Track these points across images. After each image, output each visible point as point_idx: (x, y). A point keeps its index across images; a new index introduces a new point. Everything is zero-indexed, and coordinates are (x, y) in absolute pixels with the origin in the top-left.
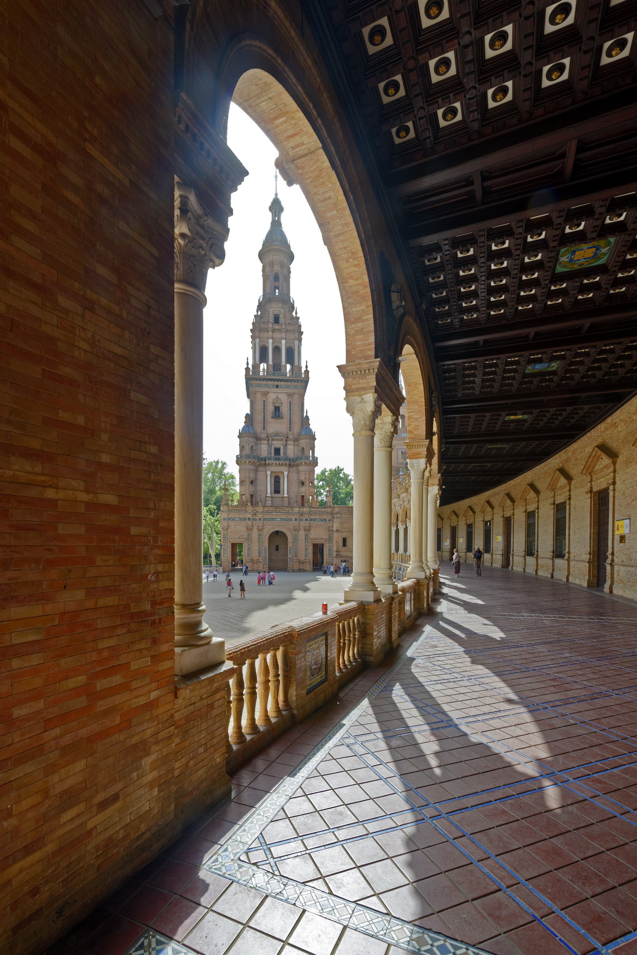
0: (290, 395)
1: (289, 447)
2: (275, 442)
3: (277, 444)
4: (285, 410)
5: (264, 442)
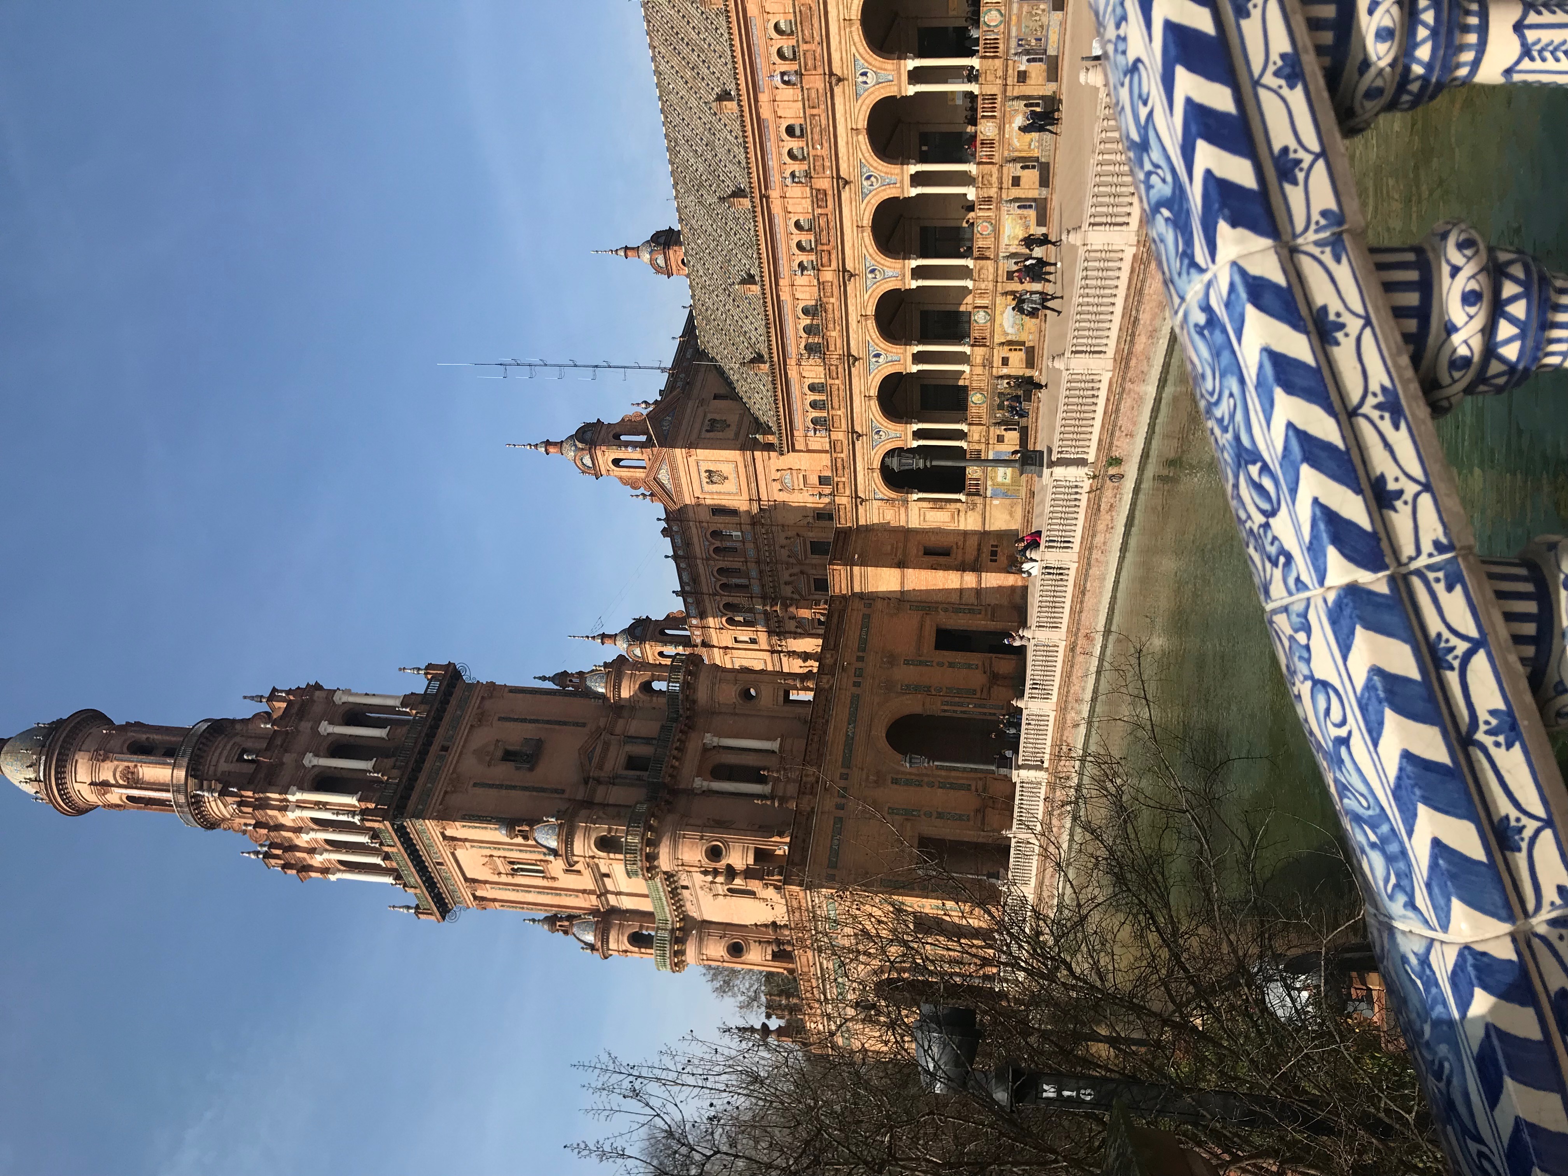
0: (482, 718)
1: (632, 730)
2: (609, 766)
3: (615, 759)
5: (600, 794)
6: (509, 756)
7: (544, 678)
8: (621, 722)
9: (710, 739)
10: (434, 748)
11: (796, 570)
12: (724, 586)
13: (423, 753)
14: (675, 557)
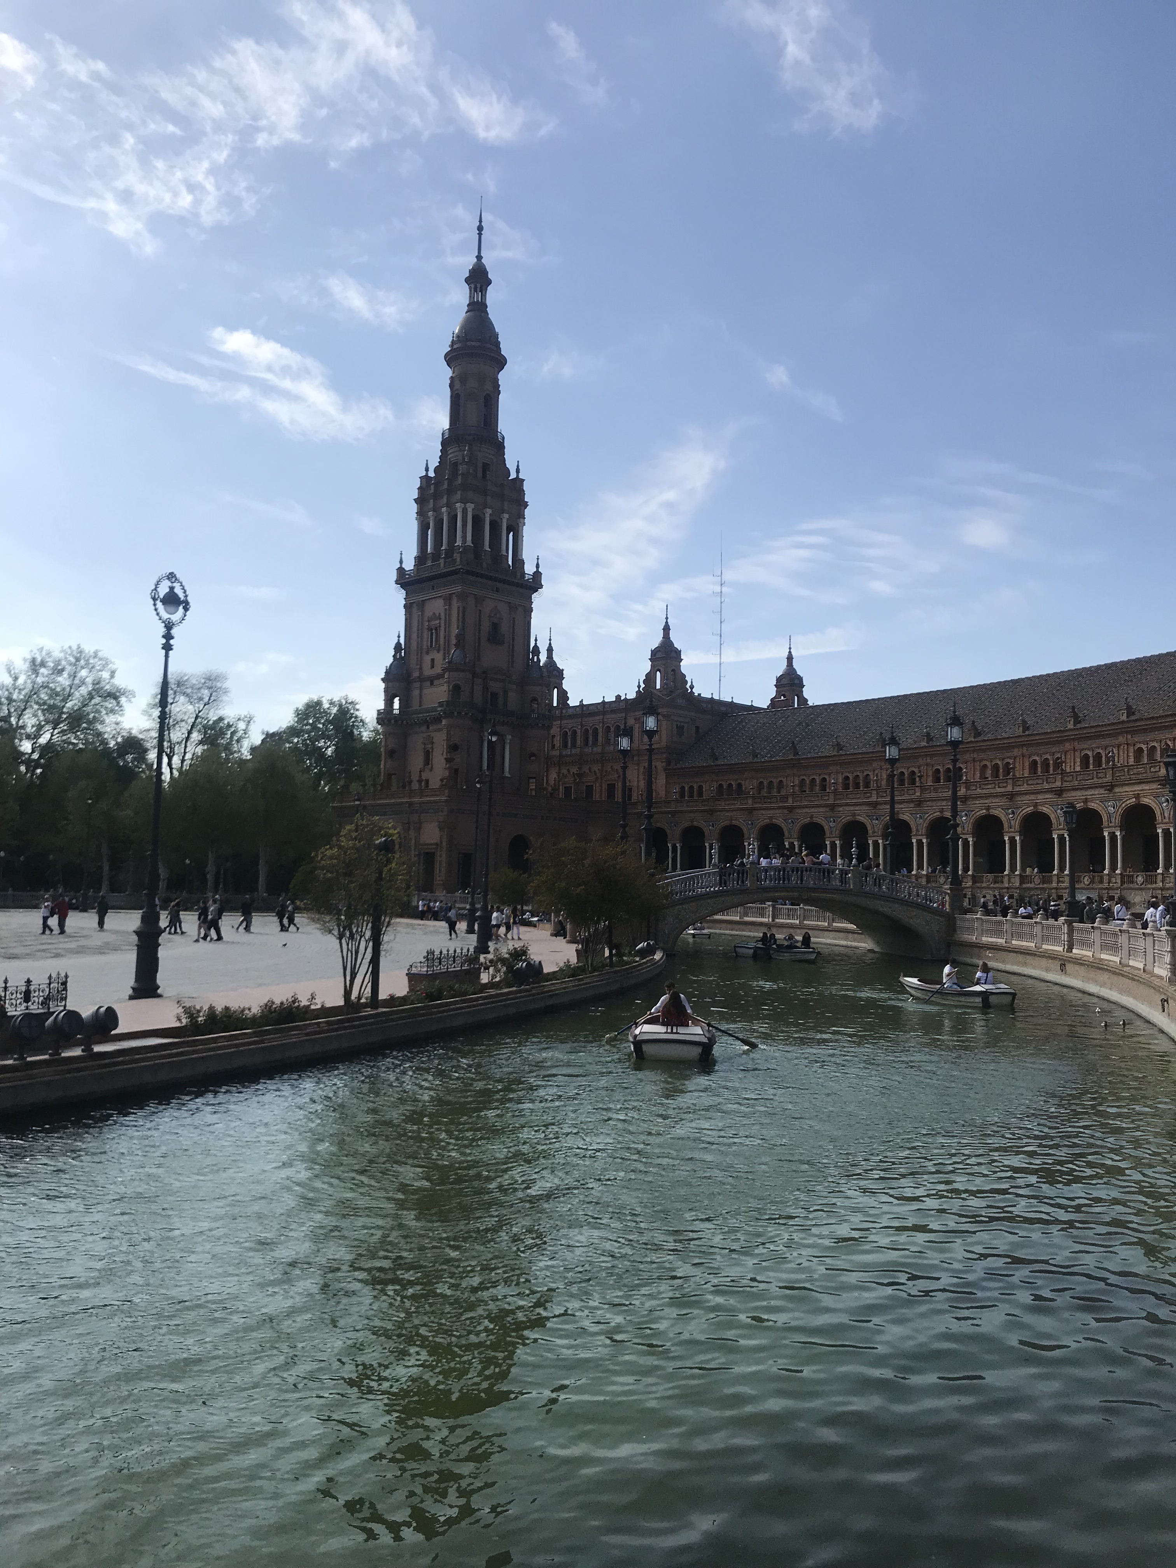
0: (512, 608)
1: (509, 694)
2: (491, 683)
3: (495, 686)
4: (504, 628)
5: (478, 681)
6: (495, 626)
7: (536, 640)
8: (514, 687)
9: (509, 737)
10: (498, 585)
11: (598, 775)
12: (587, 730)
13: (496, 580)
14: (604, 702)
